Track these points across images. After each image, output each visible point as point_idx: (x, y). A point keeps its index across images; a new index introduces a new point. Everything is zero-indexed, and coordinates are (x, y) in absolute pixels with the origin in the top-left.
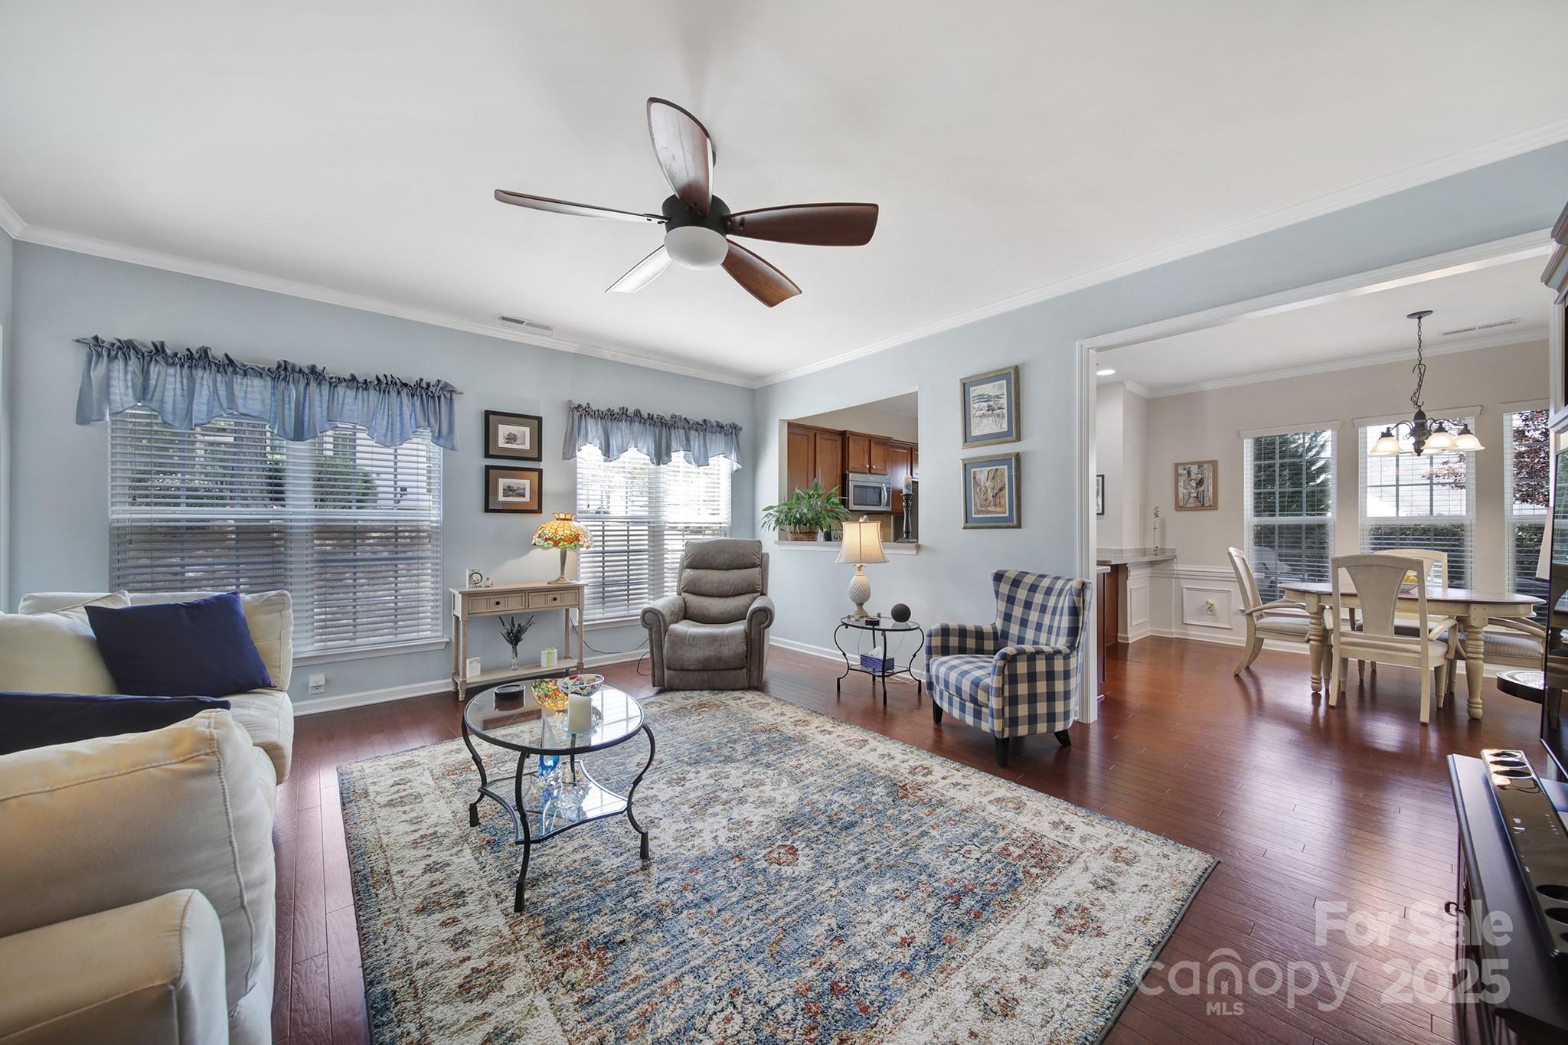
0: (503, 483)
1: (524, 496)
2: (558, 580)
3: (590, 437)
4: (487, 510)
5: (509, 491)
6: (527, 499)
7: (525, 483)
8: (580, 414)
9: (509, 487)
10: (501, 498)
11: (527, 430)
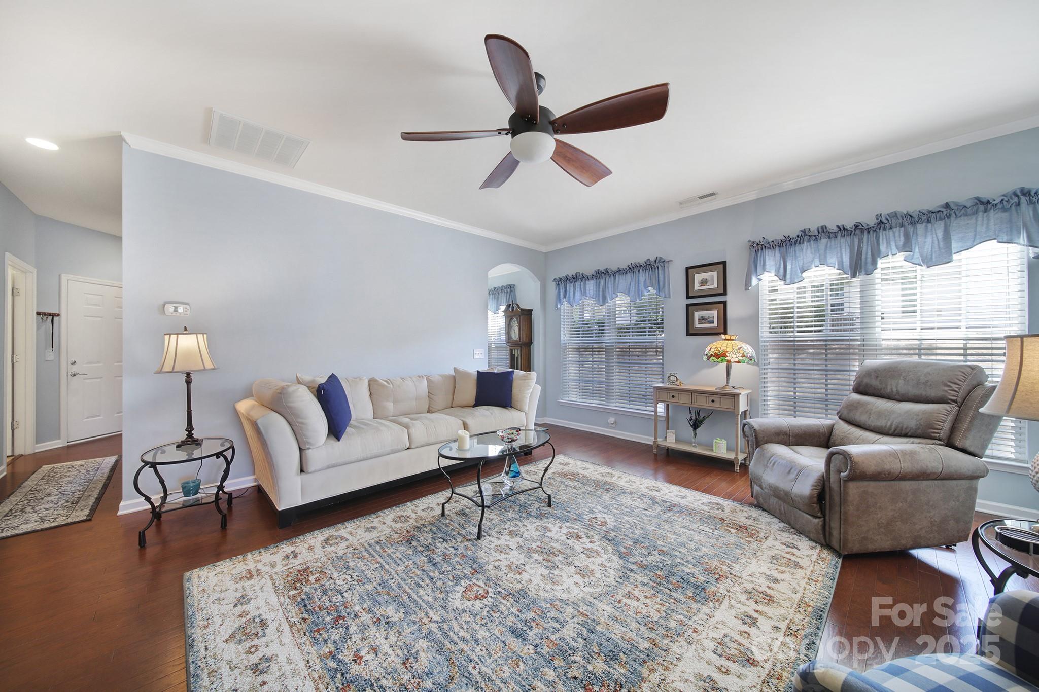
0: (698, 315)
1: (713, 323)
2: (723, 387)
3: (767, 267)
4: (688, 334)
5: (703, 320)
6: (715, 325)
7: (714, 313)
8: (758, 248)
9: (702, 317)
10: (697, 325)
11: (715, 274)
